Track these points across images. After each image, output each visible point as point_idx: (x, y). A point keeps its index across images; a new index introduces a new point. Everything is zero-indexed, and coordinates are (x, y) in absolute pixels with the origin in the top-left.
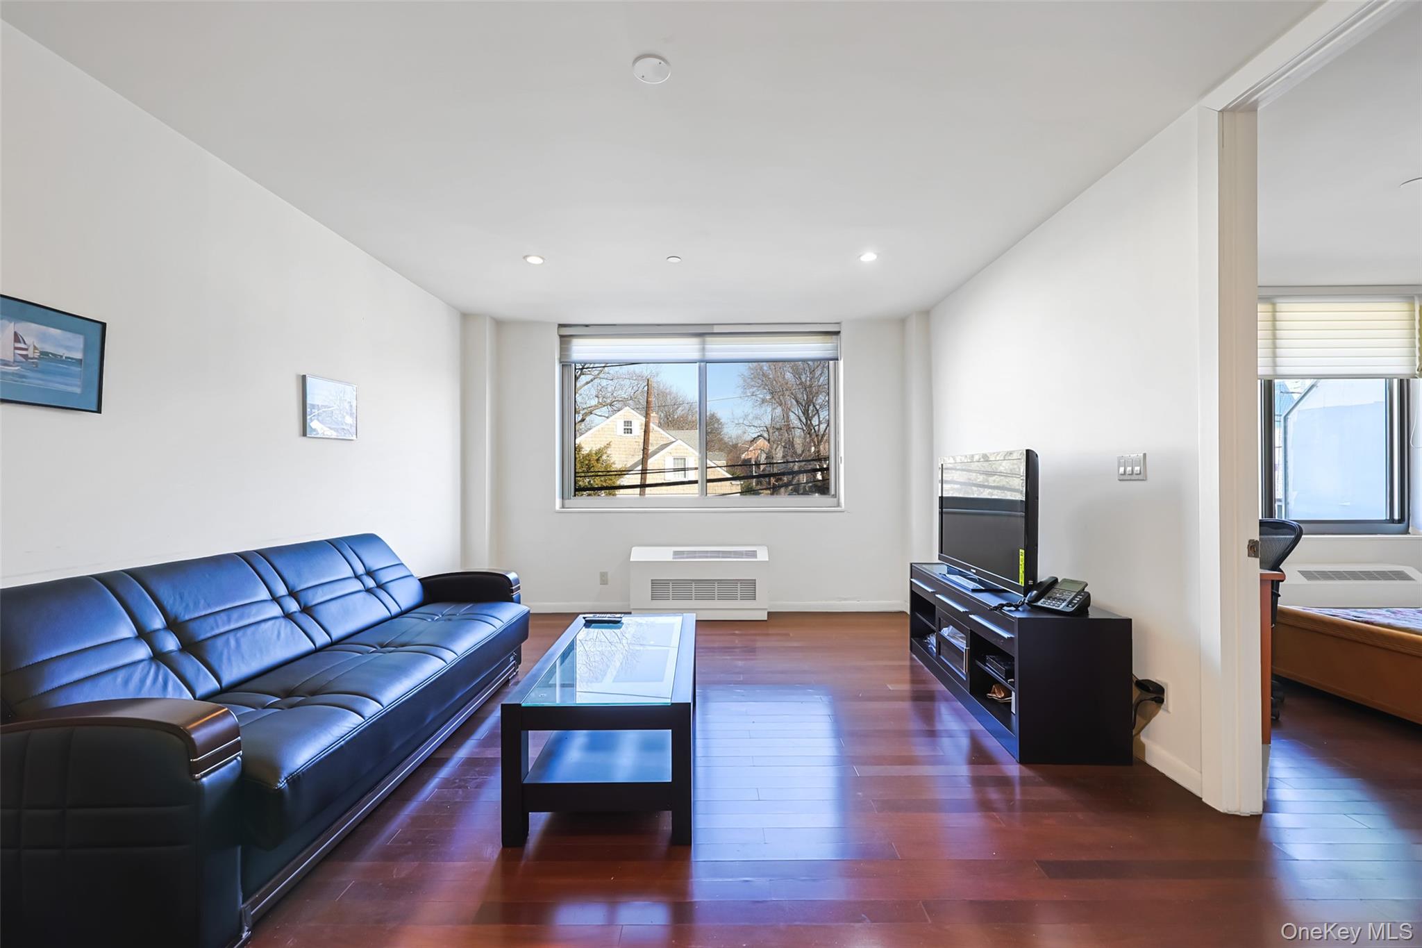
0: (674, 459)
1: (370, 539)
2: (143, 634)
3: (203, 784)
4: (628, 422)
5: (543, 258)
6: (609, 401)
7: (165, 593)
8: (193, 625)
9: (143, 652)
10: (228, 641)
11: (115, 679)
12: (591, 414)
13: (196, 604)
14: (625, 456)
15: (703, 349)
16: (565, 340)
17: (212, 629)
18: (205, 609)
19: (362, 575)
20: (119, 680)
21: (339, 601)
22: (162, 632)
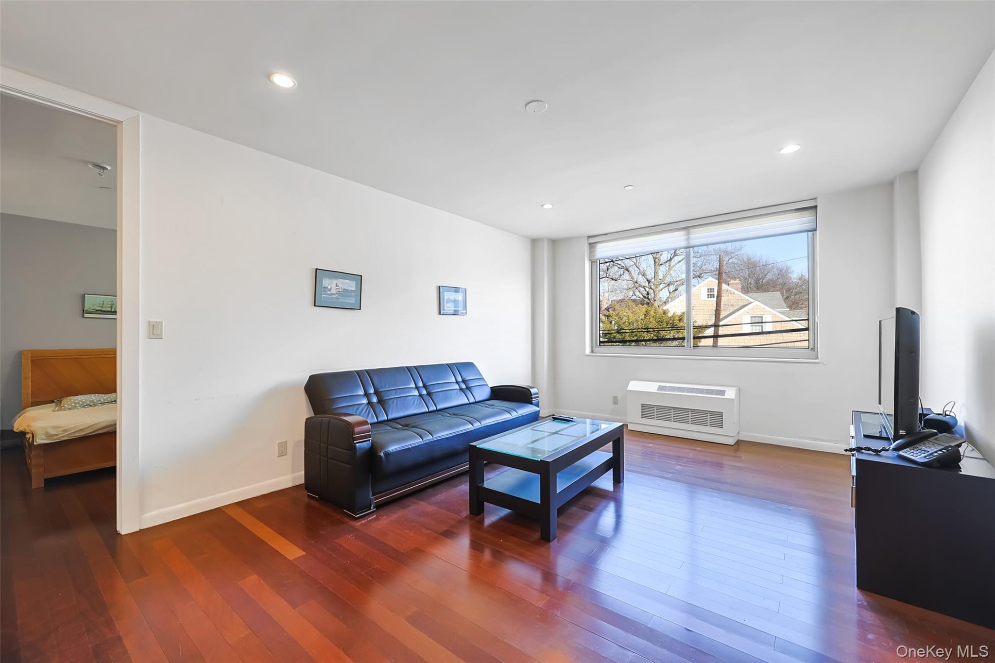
0: (751, 317)
1: (469, 366)
2: (367, 395)
3: (356, 446)
4: (711, 289)
5: (551, 204)
6: (698, 274)
7: (375, 379)
8: (383, 393)
9: (365, 401)
10: (393, 402)
11: (354, 408)
12: (683, 284)
13: (385, 386)
14: (708, 316)
15: (688, 239)
16: (592, 246)
17: (389, 396)
18: (388, 388)
19: (459, 382)
20: (355, 409)
21: (445, 392)
22: (372, 395)
